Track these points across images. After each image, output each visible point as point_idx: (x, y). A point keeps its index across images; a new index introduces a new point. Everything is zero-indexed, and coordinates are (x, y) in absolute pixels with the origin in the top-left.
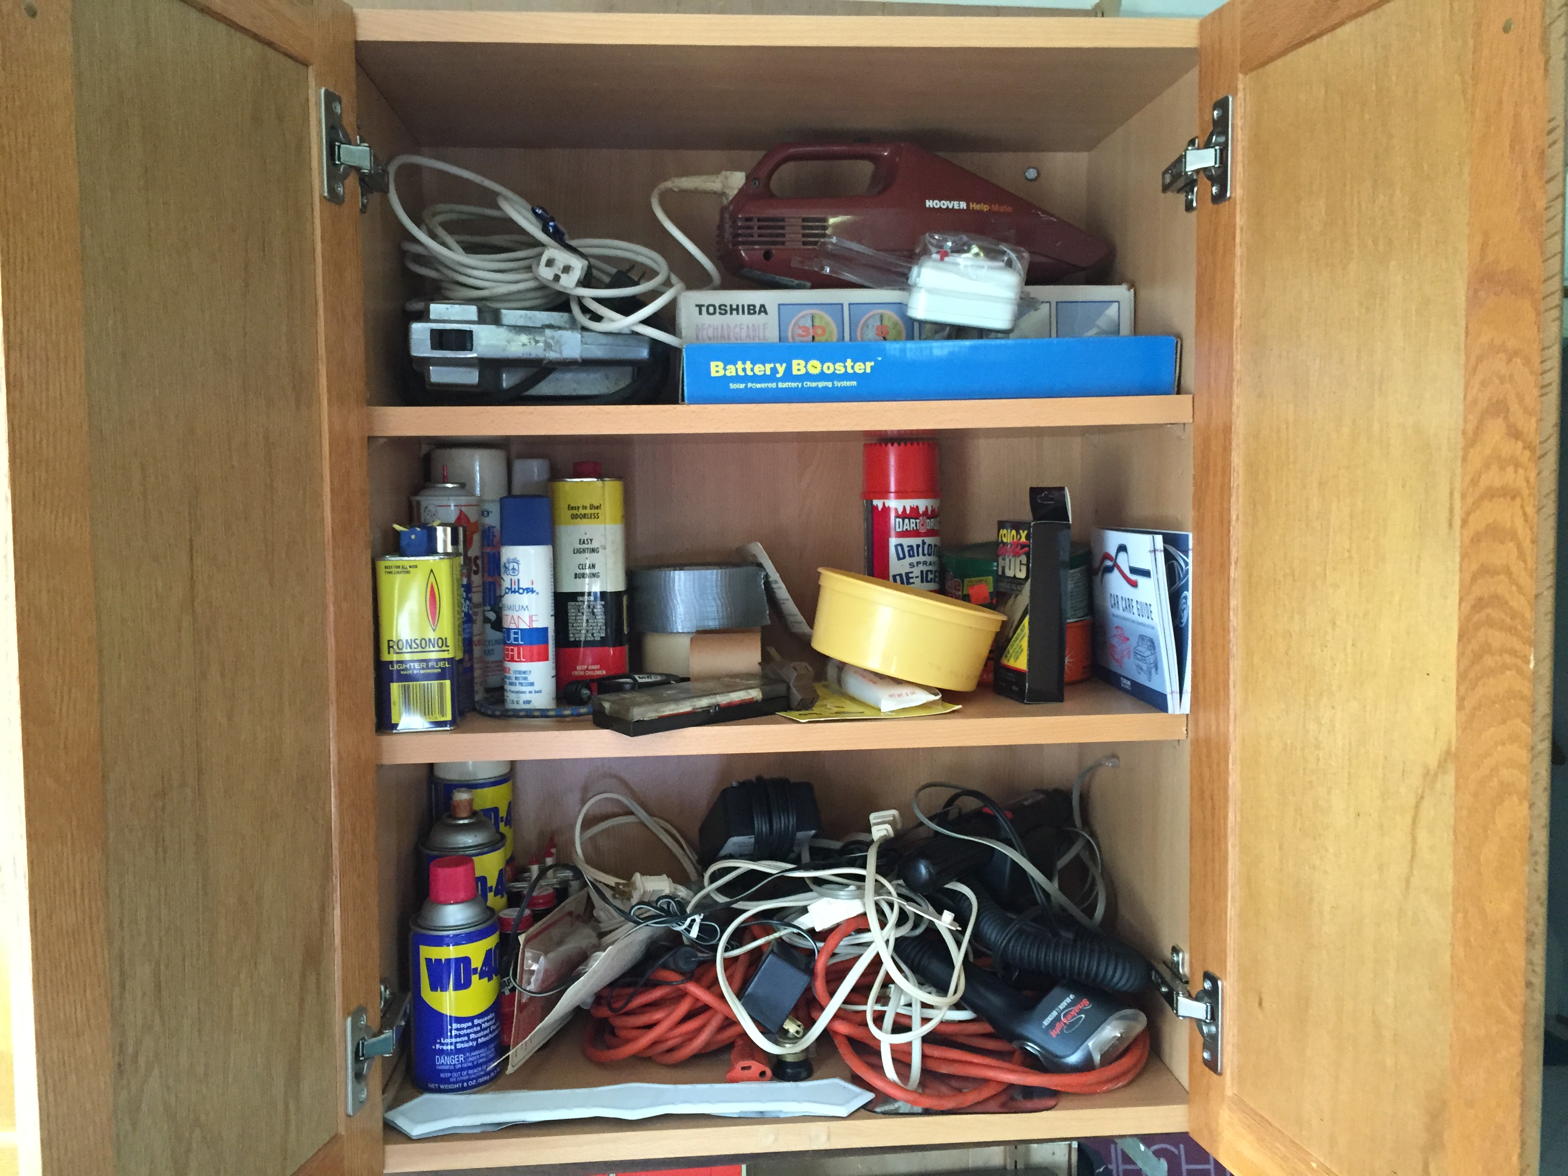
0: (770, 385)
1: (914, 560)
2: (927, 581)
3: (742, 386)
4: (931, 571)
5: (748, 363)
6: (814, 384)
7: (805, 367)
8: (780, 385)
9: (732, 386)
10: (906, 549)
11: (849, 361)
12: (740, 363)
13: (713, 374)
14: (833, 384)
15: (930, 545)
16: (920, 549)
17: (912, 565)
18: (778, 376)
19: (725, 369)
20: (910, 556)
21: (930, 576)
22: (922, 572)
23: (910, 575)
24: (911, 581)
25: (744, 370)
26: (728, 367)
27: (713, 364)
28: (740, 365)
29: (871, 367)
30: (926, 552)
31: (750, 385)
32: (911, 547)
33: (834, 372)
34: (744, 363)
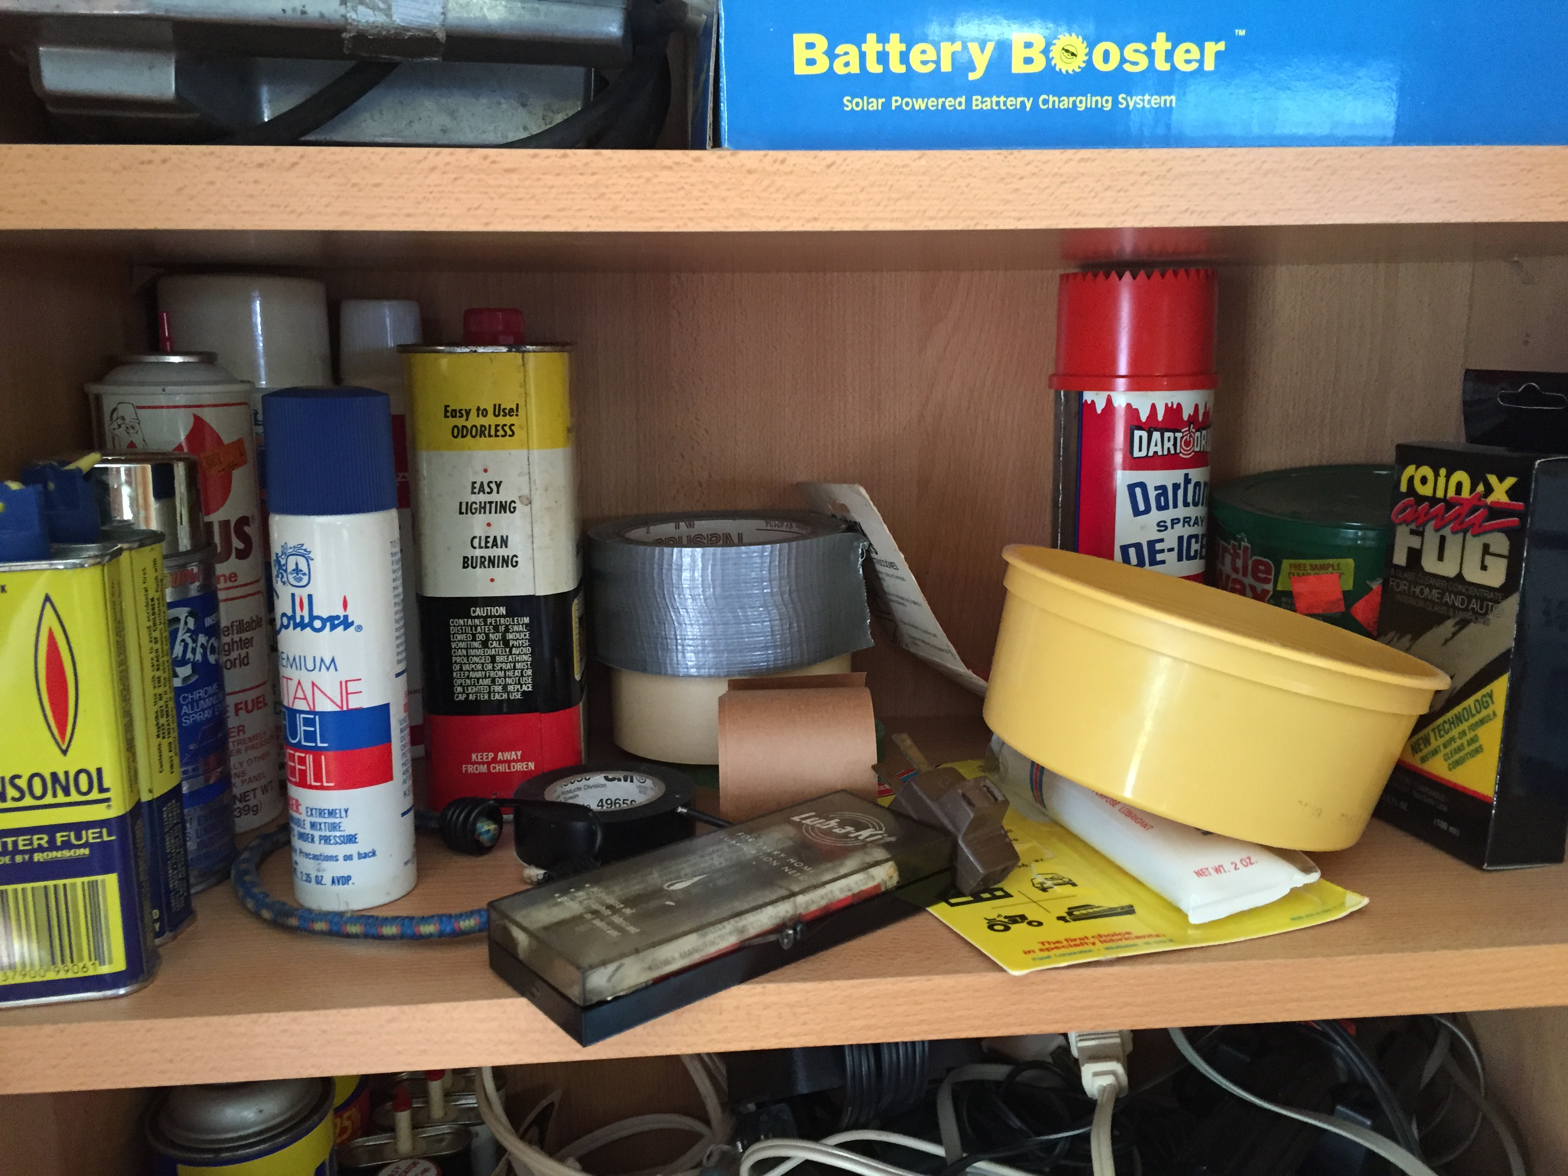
0: (949, 102)
1: (1167, 515)
2: (1189, 558)
3: (876, 104)
4: (1196, 536)
5: (895, 37)
6: (1066, 103)
7: (1046, 52)
8: (977, 103)
9: (850, 104)
10: (1152, 494)
11: (1161, 36)
12: (871, 37)
13: (800, 69)
14: (1116, 102)
15: (1197, 484)
16: (1180, 493)
17: (1162, 526)
18: (973, 76)
19: (831, 55)
20: (1160, 508)
21: (1195, 546)
22: (1181, 539)
23: (1158, 546)
24: (1159, 557)
25: (883, 58)
26: (840, 50)
27: (799, 40)
28: (872, 45)
29: (1218, 54)
30: (1190, 499)
31: (896, 101)
32: (1163, 488)
33: (1120, 68)
34: (883, 39)
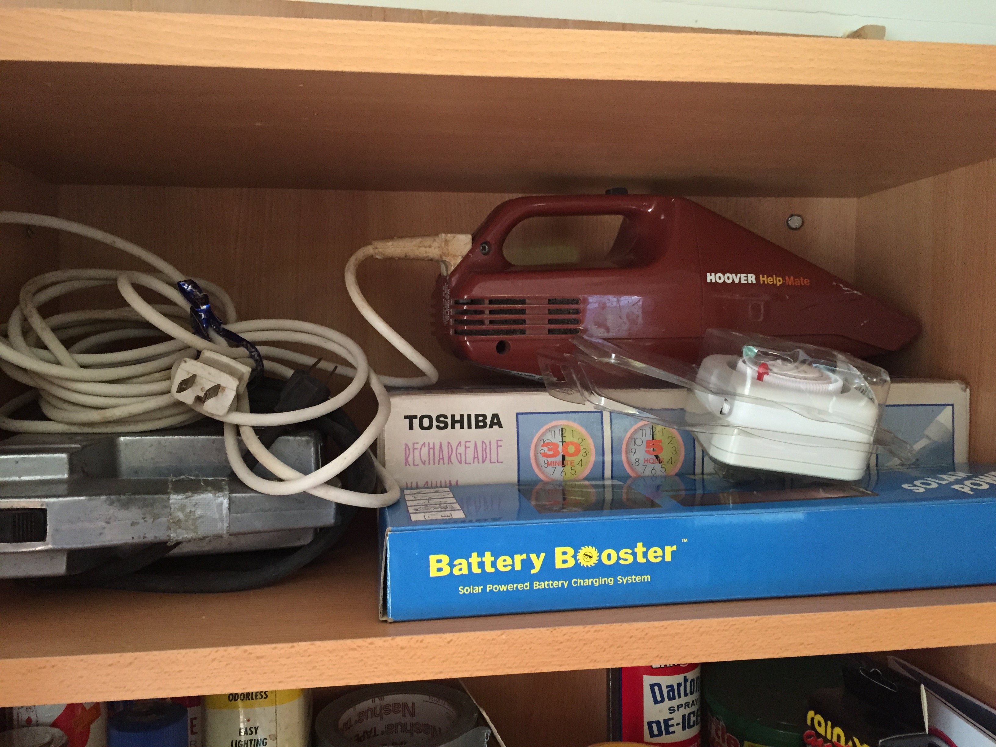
0: (520, 586)
1: (675, 703)
2: (690, 727)
3: (478, 590)
4: (693, 713)
5: (488, 554)
6: (588, 582)
7: (575, 556)
8: (536, 585)
9: (462, 590)
10: (665, 691)
11: (640, 545)
12: (474, 555)
13: (434, 573)
14: (616, 581)
15: (693, 680)
16: (682, 689)
17: (672, 710)
18: (533, 572)
19: (451, 565)
20: (670, 699)
21: (693, 719)
22: (684, 716)
23: (670, 723)
24: (671, 729)
25: (481, 565)
26: (456, 562)
27: (433, 558)
28: (475, 558)
29: (673, 552)
30: (688, 691)
31: (489, 587)
32: (672, 686)
33: (617, 562)
34: (481, 555)
